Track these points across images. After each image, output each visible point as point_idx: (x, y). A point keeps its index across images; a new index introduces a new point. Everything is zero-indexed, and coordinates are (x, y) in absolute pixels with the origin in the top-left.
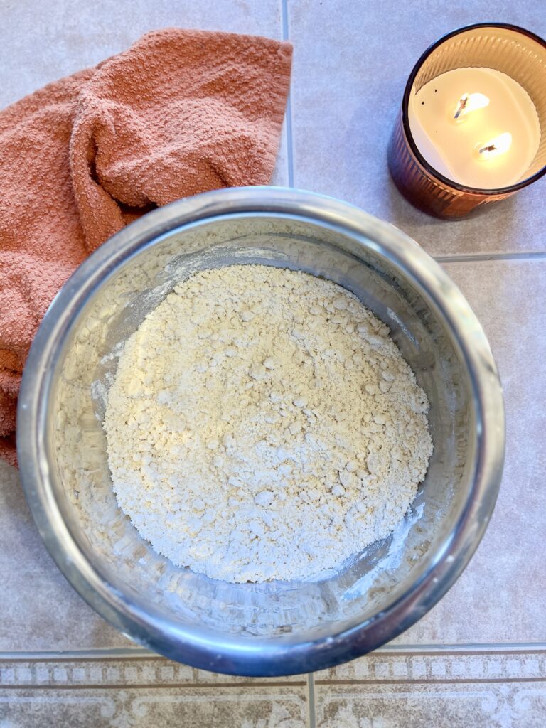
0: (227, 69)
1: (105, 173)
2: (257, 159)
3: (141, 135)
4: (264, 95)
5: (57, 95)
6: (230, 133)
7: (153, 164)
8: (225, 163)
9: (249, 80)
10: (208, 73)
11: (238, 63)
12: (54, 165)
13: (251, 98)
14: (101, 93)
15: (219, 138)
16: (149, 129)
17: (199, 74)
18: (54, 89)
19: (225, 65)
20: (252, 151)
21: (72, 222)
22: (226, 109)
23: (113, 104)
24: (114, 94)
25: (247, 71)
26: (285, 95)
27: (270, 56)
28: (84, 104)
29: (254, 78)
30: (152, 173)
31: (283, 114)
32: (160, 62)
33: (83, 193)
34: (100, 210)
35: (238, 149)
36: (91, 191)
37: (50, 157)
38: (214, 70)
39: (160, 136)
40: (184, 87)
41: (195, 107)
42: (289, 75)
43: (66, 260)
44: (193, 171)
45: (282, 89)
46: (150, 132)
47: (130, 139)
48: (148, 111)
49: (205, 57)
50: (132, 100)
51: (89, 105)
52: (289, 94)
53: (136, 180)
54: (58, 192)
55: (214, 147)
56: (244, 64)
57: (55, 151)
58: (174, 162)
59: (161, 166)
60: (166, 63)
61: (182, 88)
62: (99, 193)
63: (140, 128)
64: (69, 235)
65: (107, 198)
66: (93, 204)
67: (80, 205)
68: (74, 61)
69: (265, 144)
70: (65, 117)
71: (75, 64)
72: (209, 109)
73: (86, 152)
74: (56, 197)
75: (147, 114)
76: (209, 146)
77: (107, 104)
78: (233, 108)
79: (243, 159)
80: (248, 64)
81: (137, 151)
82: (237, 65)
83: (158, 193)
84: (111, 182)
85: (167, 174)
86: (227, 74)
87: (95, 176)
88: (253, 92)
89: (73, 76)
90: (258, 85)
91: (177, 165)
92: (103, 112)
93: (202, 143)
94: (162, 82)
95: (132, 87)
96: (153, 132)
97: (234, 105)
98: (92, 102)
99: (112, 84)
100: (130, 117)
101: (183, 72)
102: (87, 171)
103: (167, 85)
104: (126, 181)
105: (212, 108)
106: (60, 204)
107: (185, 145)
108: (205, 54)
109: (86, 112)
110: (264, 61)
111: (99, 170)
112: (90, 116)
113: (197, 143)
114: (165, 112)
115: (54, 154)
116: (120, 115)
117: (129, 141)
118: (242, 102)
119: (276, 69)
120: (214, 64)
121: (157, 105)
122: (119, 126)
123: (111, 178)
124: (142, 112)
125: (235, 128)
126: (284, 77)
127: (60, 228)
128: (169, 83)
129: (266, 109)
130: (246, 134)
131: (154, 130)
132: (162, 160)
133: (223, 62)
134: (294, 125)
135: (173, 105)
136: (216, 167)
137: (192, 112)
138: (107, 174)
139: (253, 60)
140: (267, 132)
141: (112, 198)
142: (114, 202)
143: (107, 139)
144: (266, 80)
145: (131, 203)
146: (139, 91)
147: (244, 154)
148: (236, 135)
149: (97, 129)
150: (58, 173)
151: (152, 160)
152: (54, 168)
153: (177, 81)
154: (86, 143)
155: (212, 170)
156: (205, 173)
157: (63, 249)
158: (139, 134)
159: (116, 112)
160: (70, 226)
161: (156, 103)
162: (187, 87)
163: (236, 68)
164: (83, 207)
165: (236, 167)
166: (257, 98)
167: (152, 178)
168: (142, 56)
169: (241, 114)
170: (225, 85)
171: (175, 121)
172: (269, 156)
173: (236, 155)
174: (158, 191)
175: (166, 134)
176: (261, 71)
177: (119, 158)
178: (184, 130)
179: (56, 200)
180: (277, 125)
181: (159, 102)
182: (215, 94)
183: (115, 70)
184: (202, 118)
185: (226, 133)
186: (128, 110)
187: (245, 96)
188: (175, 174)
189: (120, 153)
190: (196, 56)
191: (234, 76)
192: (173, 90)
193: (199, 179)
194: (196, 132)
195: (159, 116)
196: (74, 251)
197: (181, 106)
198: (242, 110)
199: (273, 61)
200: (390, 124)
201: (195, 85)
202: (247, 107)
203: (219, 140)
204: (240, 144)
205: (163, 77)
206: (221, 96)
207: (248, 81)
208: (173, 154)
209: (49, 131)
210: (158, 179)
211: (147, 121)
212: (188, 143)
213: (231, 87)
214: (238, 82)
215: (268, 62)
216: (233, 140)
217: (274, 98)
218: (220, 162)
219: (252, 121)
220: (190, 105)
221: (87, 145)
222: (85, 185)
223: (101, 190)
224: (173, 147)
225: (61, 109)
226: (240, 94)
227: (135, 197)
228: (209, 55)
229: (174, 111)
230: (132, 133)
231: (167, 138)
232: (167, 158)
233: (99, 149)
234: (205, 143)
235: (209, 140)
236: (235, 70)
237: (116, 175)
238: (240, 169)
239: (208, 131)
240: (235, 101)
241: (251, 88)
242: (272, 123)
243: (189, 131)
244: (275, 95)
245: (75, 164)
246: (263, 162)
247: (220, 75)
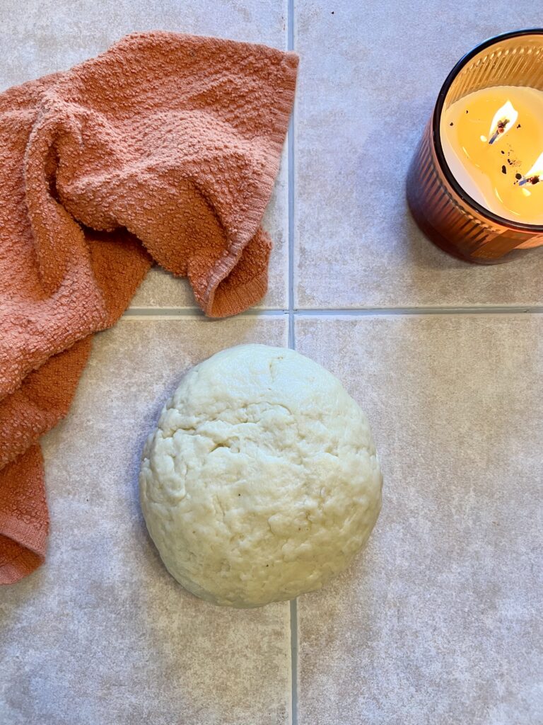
0: (221, 80)
1: (67, 189)
2: (251, 181)
3: (114, 147)
4: (263, 111)
5: (20, 100)
6: (221, 149)
7: (125, 180)
8: (213, 184)
9: (247, 93)
10: (199, 83)
11: (234, 73)
12: (9, 179)
13: (247, 112)
14: (69, 96)
15: (207, 153)
16: (125, 141)
17: (189, 84)
18: (16, 93)
19: (219, 75)
20: (247, 172)
21: (26, 247)
22: (217, 124)
23: (82, 110)
24: (85, 99)
25: (245, 83)
26: (288, 111)
27: (272, 67)
28: (46, 106)
29: (252, 91)
30: (122, 191)
31: (284, 133)
32: (143, 68)
33: (38, 211)
34: (59, 233)
35: (229, 169)
36: (49, 209)
37: (5, 170)
38: (206, 80)
39: (137, 150)
40: (170, 98)
41: (181, 119)
42: (293, 90)
43: (15, 291)
44: (174, 191)
45: (285, 104)
46: (126, 145)
47: (100, 151)
48: (126, 122)
49: (196, 66)
50: (107, 108)
51: (52, 108)
52: (293, 111)
53: (103, 198)
54: (12, 211)
55: (200, 163)
56: (241, 75)
57: (11, 164)
58: (151, 178)
59: (134, 183)
60: (150, 69)
61: (167, 99)
62: (59, 213)
63: (114, 139)
64: (21, 263)
65: (69, 219)
66: (50, 225)
67: (33, 226)
68: (44, 64)
69: (262, 165)
70: (26, 124)
71: (45, 67)
72: (197, 122)
73: (44, 163)
74: (9, 217)
75: (124, 125)
76: (194, 162)
77: (73, 108)
78: (227, 124)
79: (235, 180)
80: (246, 76)
81: (108, 165)
82: (234, 76)
83: (129, 215)
84: (72, 200)
85: (141, 193)
86: (221, 85)
87: (55, 193)
88: (250, 107)
89: (40, 80)
90: (257, 99)
91: (154, 182)
92: (68, 117)
93: (185, 158)
94: (145, 91)
95: (108, 93)
96: (129, 146)
97: (228, 120)
98: (56, 105)
99: (83, 87)
100: (101, 125)
101: (170, 81)
102: (44, 186)
103: (150, 94)
104: (91, 200)
105: (202, 121)
106: (13, 226)
107: (164, 160)
108: (196, 62)
109: (47, 115)
110: (265, 72)
111: (60, 186)
112: (52, 120)
113: (180, 157)
114: (145, 124)
115: (10, 166)
116: (90, 122)
117: (98, 153)
118: (237, 117)
119: (279, 82)
120: (207, 74)
121: (137, 116)
122: (87, 135)
123: (73, 196)
124: (118, 123)
125: (227, 144)
126: (287, 92)
127: (11, 254)
128: (152, 93)
129: (265, 126)
130: (240, 152)
131: (130, 144)
132: (136, 176)
133: (216, 72)
134: (297, 146)
135: (155, 117)
136: (201, 188)
137: (176, 124)
138: (69, 191)
139: (251, 71)
140: (265, 151)
141: (75, 220)
142: (77, 225)
143: (71, 149)
144: (266, 94)
145: (96, 226)
146: (116, 98)
147: (236, 175)
148: (228, 152)
149: (59, 136)
150: (14, 189)
151: (123, 175)
152: (9, 183)
153: (162, 90)
154: (45, 151)
155: (197, 191)
156: (189, 195)
157: (13, 278)
158: (111, 145)
159: (85, 119)
160: (24, 252)
161: (136, 114)
162: (174, 98)
163: (232, 79)
164: (37, 228)
165: (226, 190)
166: (255, 114)
167: (122, 197)
168: (122, 58)
169: (235, 130)
170: (218, 98)
171: (157, 134)
172: (266, 178)
173: (226, 175)
174: (130, 212)
175: (144, 148)
176: (260, 83)
177: (86, 173)
178: (165, 144)
179: (9, 220)
180: (276, 144)
181: (139, 113)
182: (206, 107)
183: (88, 72)
184: (188, 130)
185: (216, 149)
186: (101, 118)
187: (240, 111)
188: (151, 193)
189: (87, 167)
190: (187, 64)
191: (229, 88)
192: (157, 100)
193: (180, 201)
194: (179, 146)
195: (138, 127)
196: (26, 281)
197: (165, 118)
198: (236, 127)
199: (275, 73)
200: (410, 150)
201: (183, 96)
202: (243, 123)
203: (207, 156)
204: (232, 163)
205: (145, 85)
206: (213, 110)
207: (245, 94)
208: (150, 170)
209: (6, 140)
210: (129, 198)
211: (123, 133)
212: (169, 157)
213: (225, 100)
214: (233, 95)
215: (269, 74)
216: (224, 157)
217: (275, 114)
218: (207, 182)
219: (248, 139)
220: (175, 116)
221: (45, 154)
222: (40, 202)
223: (61, 210)
224: (151, 162)
225: (22, 116)
226: (235, 109)
227: (101, 219)
228: (201, 63)
229: (155, 123)
230: (103, 145)
231: (145, 152)
232: (142, 173)
233: (61, 160)
234: (189, 158)
235: (195, 155)
236: (230, 81)
237: (80, 192)
238: (230, 192)
239: (194, 145)
240: (229, 116)
241: (247, 102)
242: (272, 143)
243: (172, 144)
244: (276, 111)
245: (29, 176)
246: (259, 185)
247: (212, 86)
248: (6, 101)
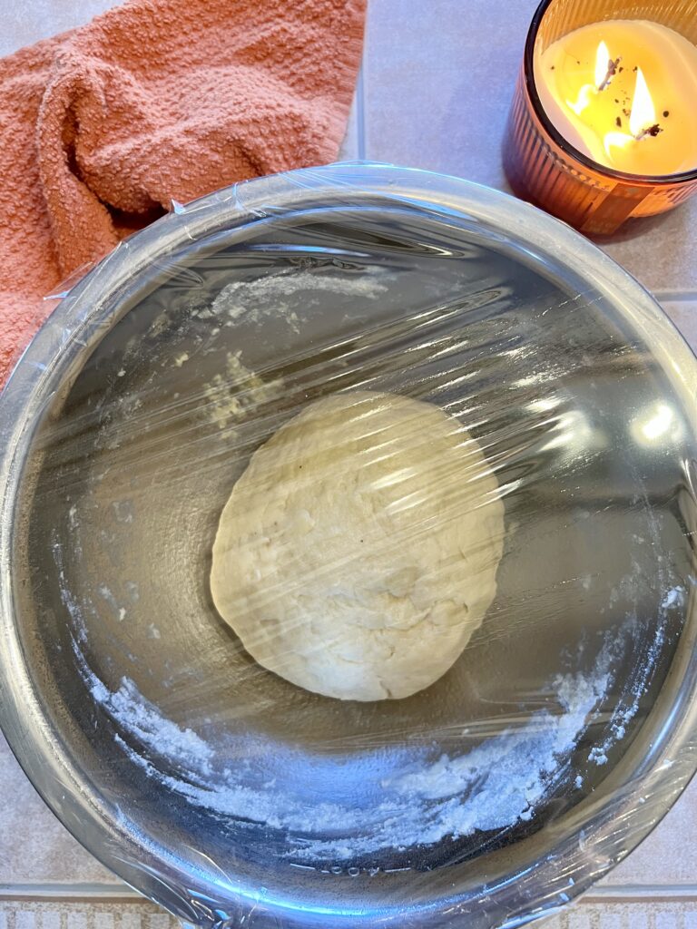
0: (273, 29)
1: (88, 160)
2: (310, 146)
3: (144, 109)
4: (325, 65)
5: (31, 62)
6: (273, 108)
7: (157, 145)
8: (263, 149)
9: (304, 43)
10: (246, 34)
11: (289, 21)
12: (20, 157)
13: (305, 67)
14: (89, 50)
15: (255, 112)
16: (157, 104)
17: (234, 35)
18: (27, 55)
19: (270, 24)
20: (305, 135)
21: (42, 238)
22: (269, 82)
23: (104, 66)
24: (108, 55)
25: (302, 32)
26: (355, 65)
27: (335, 12)
28: (62, 61)
29: (311, 41)
30: (155, 158)
31: (352, 92)
32: (178, 17)
33: (55, 187)
34: (80, 215)
35: (284, 131)
36: (68, 186)
37: (14, 145)
38: (255, 31)
39: (172, 114)
40: (212, 53)
41: (225, 75)
42: (361, 38)
43: (31, 290)
44: (216, 157)
45: (351, 57)
46: (159, 108)
47: (127, 115)
48: (158, 82)
49: (242, 14)
50: (135, 66)
51: (68, 62)
52: (362, 65)
53: (132, 168)
54: (24, 196)
55: (248, 125)
56: (297, 22)
57: (22, 138)
58: (188, 142)
59: (168, 148)
60: (187, 19)
61: (208, 54)
62: (80, 192)
63: (144, 100)
64: (37, 257)
65: (91, 199)
66: (70, 205)
67: (49, 206)
68: (59, 20)
69: (324, 127)
70: (39, 89)
71: (61, 24)
72: (244, 79)
73: (61, 129)
74: (22, 203)
75: (157, 86)
76: (241, 123)
77: (95, 64)
78: (281, 82)
79: (291, 146)
80: (303, 23)
81: (138, 132)
82: (289, 24)
83: (163, 187)
84: (96, 175)
85: (177, 161)
86: (273, 36)
87: (75, 167)
88: (309, 60)
89: (55, 39)
90: (317, 50)
91: (192, 147)
92: (88, 72)
93: (230, 117)
94: (180, 45)
95: (135, 47)
96: (163, 110)
97: (282, 78)
98: (73, 58)
99: (106, 41)
100: (128, 84)
101: (211, 33)
102: (62, 157)
103: (187, 49)
104: (118, 172)
105: (250, 78)
106: (26, 213)
107: (204, 120)
108: (242, 10)
109: (63, 71)
110: (327, 18)
111: (81, 157)
112: (68, 76)
113: (223, 117)
114: (181, 84)
115: (20, 141)
116: (114, 80)
117: (124, 117)
118: (293, 74)
119: (344, 29)
120: (256, 23)
121: (171, 76)
122: (111, 96)
123: (96, 168)
124: (148, 84)
125: (280, 102)
126: (354, 41)
127: (25, 247)
128: (189, 47)
129: (328, 83)
130: (296, 111)
131: (164, 107)
132: (171, 140)
133: (268, 21)
134: (368, 108)
135: (194, 75)
136: (250, 154)
137: (219, 81)
138: (91, 162)
139: (310, 18)
140: (327, 113)
141: (100, 201)
142: (103, 207)
143: (93, 111)
144: (328, 44)
145: (125, 206)
146: (146, 53)
147: (293, 139)
148: (281, 111)
149: (78, 97)
150: (26, 169)
151: (156, 138)
152: (20, 161)
153: (202, 44)
154: (61, 114)
155: (245, 159)
156: (235, 162)
157: (28, 275)
158: (140, 107)
159: (108, 76)
160: (40, 243)
161: (170, 73)
162: (216, 53)
163: (286, 28)
164: (54, 209)
165: (280, 157)
166: (315, 68)
167: (155, 166)
168: (152, 5)
169: (291, 89)
170: (270, 51)
171: (196, 94)
172: (328, 142)
173: (281, 139)
174: (164, 184)
175: (180, 111)
176: (321, 31)
177: (112, 142)
178: (206, 104)
179: (21, 206)
180: (342, 106)
181: (174, 72)
182: (256, 63)
183: (112, 22)
184: (232, 87)
185: (267, 107)
186: (128, 76)
187: (297, 65)
188: (189, 160)
189: (112, 135)
190: (230, 12)
191: (283, 38)
192: (195, 56)
193: (225, 170)
194: (223, 105)
195: (173, 88)
196: (43, 279)
197: (206, 76)
198: (293, 85)
199: (339, 18)
200: (506, 108)
201: (228, 51)
202: (301, 80)
203: (256, 115)
204: (287, 124)
205: (181, 38)
206: (265, 67)
207: (303, 45)
208: (188, 132)
209: (15, 110)
210: (164, 167)
211: (155, 95)
212: (209, 118)
213: (279, 54)
214: (288, 47)
215: (331, 20)
216: (277, 118)
217: (340, 69)
218: (257, 147)
219: (307, 99)
220: (217, 73)
221: (61, 117)
222: (57, 175)
223: (82, 187)
224: (190, 124)
225: (34, 80)
226: (291, 64)
227: (130, 195)
228: (249, 10)
229: (194, 82)
230: (130, 107)
231: (182, 115)
232: (178, 137)
233: (81, 126)
234: (235, 118)
235: (241, 115)
236: (285, 31)
237: (104, 163)
239: (240, 103)
240: (284, 72)
241: (306, 55)
242: (337, 103)
243: (214, 104)
244: (341, 65)
245: (43, 144)
246: (321, 151)
247: (263, 37)
248: (15, 65)
